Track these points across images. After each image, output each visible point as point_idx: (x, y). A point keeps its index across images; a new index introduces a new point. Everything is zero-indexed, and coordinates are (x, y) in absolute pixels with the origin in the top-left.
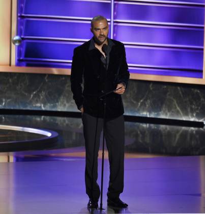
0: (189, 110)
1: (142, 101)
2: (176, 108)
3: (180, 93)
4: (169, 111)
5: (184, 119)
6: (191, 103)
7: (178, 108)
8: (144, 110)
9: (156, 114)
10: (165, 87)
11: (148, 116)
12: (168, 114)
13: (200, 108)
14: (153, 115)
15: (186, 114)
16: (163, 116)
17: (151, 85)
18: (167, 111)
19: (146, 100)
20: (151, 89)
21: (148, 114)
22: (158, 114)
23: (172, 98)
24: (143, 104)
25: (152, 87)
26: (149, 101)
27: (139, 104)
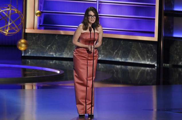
0: (146, 57)
1: (116, 51)
2: (137, 56)
3: (140, 46)
4: (133, 58)
5: (143, 62)
6: (147, 53)
7: (139, 56)
8: (117, 57)
9: (125, 59)
10: (131, 42)
11: (120, 61)
12: (133, 59)
13: (152, 56)
14: (123, 60)
15: (144, 60)
16: (129, 61)
17: (122, 42)
18: (132, 58)
19: (119, 51)
20: (122, 44)
21: (120, 59)
22: (126, 60)
23: (135, 49)
24: (117, 53)
25: (123, 42)
26: (121, 51)
27: (115, 53)
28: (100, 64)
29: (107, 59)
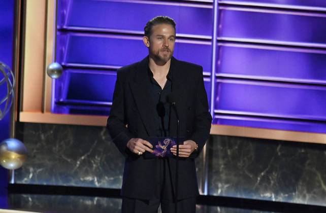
1: (262, 174)
2: (320, 186)
4: (309, 191)
7: (324, 187)
8: (266, 190)
9: (287, 195)
10: (303, 151)
11: (274, 200)
12: (308, 197)
14: (281, 199)
16: (298, 201)
17: (279, 148)
18: (305, 192)
19: (270, 172)
20: (279, 154)
21: (273, 196)
22: (290, 197)
23: (314, 169)
24: (266, 179)
25: (280, 150)
26: (275, 175)
27: (259, 179)
28: (219, 209)
29: (239, 196)
